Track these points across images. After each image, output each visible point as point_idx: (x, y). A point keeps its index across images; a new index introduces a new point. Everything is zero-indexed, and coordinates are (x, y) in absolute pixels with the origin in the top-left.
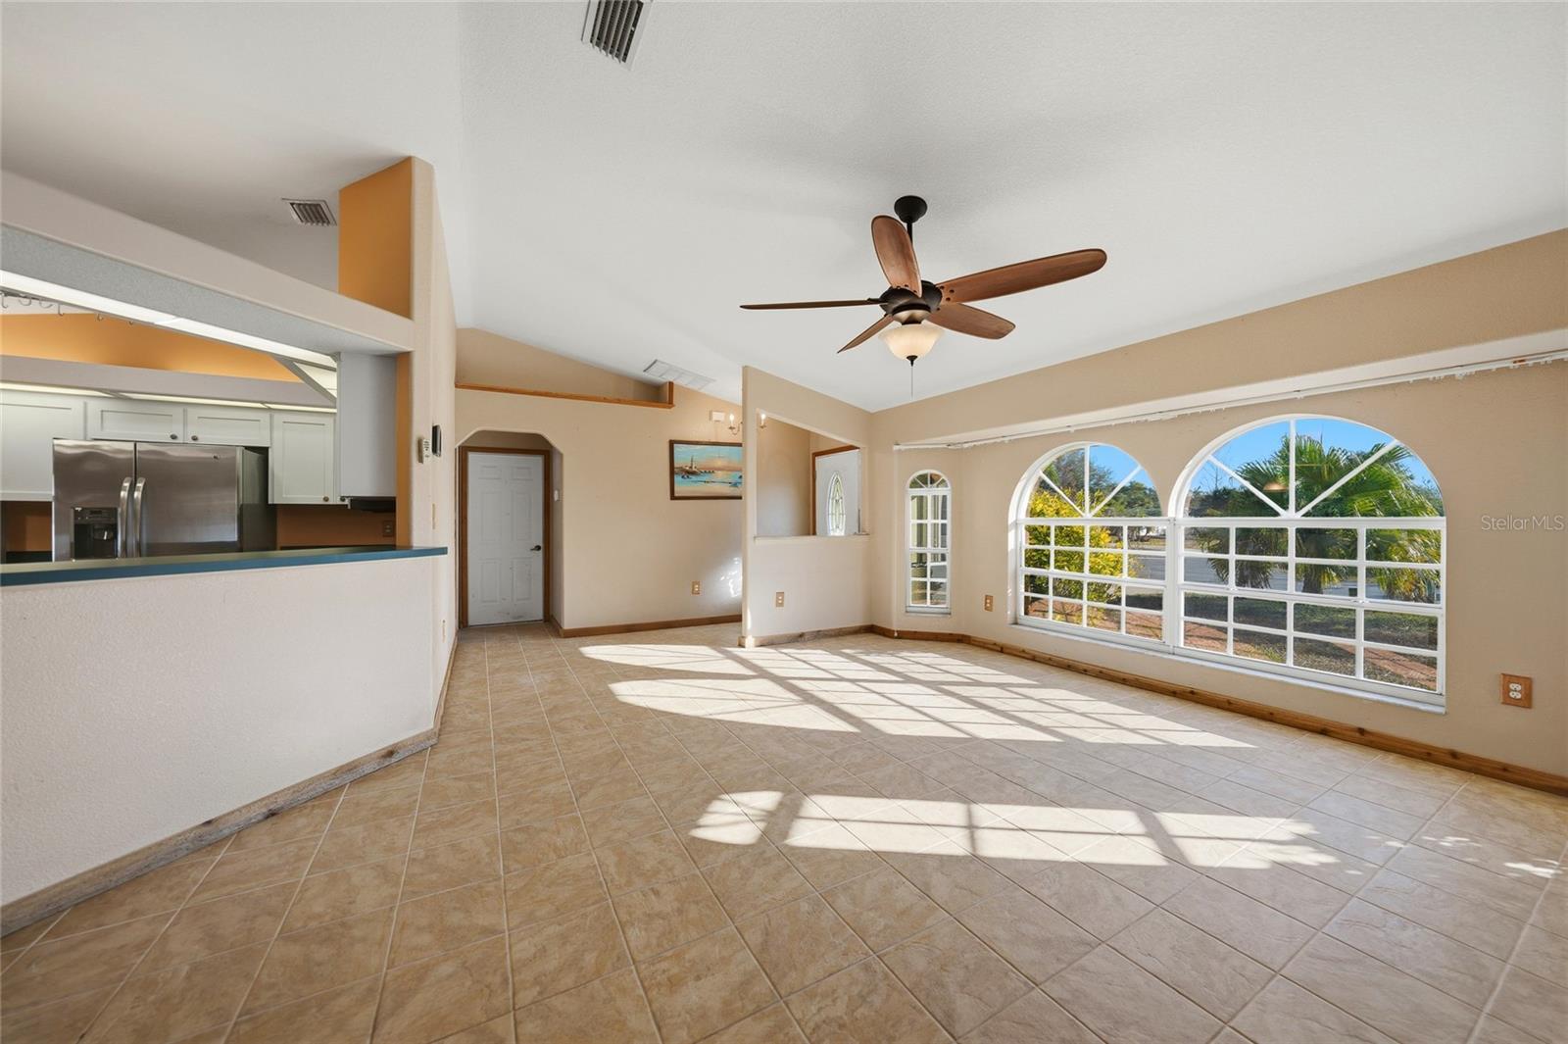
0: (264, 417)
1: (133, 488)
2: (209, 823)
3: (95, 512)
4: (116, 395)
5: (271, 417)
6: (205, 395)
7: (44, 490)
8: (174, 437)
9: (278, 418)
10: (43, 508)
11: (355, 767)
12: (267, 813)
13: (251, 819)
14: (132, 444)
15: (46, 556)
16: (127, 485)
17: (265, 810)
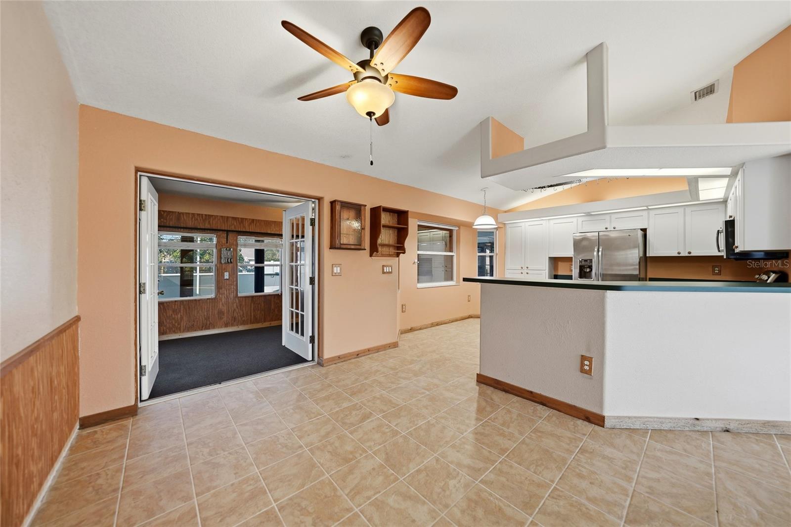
0: (645, 213)
1: (598, 251)
2: (697, 419)
3: (586, 261)
4: (589, 214)
5: (648, 213)
6: (613, 209)
7: (569, 252)
8: (606, 229)
9: (652, 213)
10: (569, 259)
11: (777, 426)
12: (725, 429)
13: (717, 428)
14: (597, 233)
15: (570, 277)
16: (596, 249)
17: (722, 426)
